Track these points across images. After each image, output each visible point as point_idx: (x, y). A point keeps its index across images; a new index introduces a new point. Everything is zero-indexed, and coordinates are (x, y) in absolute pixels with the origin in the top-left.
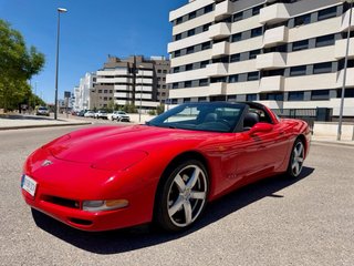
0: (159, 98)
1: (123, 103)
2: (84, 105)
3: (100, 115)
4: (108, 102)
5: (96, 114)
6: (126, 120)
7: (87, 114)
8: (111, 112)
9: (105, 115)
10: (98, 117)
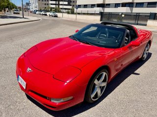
0: (71, 4)
1: (54, 6)
2: (35, 7)
3: (44, 13)
4: (46, 6)
5: (42, 13)
6: (56, 16)
7: (37, 13)
8: (48, 11)
9: (46, 13)
10: (43, 15)
